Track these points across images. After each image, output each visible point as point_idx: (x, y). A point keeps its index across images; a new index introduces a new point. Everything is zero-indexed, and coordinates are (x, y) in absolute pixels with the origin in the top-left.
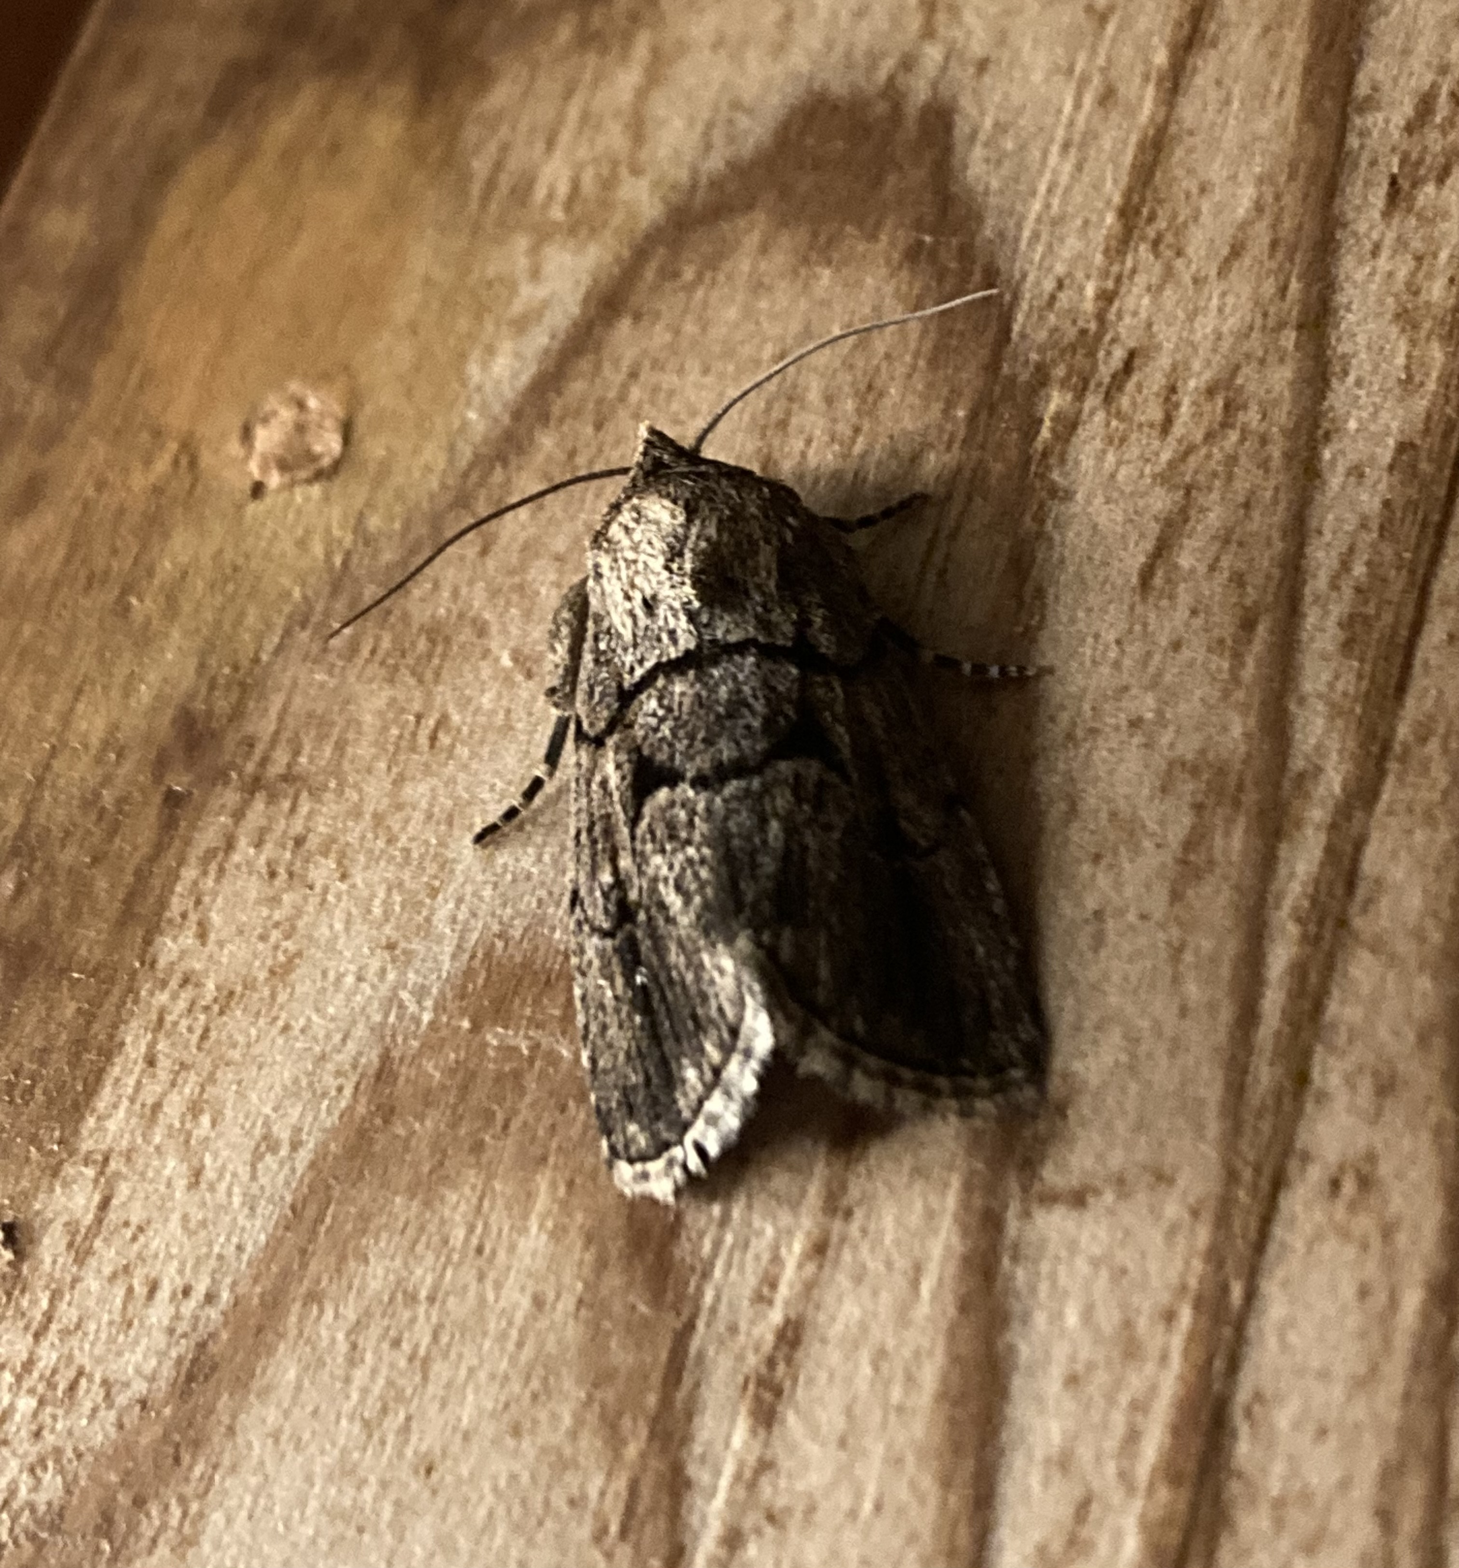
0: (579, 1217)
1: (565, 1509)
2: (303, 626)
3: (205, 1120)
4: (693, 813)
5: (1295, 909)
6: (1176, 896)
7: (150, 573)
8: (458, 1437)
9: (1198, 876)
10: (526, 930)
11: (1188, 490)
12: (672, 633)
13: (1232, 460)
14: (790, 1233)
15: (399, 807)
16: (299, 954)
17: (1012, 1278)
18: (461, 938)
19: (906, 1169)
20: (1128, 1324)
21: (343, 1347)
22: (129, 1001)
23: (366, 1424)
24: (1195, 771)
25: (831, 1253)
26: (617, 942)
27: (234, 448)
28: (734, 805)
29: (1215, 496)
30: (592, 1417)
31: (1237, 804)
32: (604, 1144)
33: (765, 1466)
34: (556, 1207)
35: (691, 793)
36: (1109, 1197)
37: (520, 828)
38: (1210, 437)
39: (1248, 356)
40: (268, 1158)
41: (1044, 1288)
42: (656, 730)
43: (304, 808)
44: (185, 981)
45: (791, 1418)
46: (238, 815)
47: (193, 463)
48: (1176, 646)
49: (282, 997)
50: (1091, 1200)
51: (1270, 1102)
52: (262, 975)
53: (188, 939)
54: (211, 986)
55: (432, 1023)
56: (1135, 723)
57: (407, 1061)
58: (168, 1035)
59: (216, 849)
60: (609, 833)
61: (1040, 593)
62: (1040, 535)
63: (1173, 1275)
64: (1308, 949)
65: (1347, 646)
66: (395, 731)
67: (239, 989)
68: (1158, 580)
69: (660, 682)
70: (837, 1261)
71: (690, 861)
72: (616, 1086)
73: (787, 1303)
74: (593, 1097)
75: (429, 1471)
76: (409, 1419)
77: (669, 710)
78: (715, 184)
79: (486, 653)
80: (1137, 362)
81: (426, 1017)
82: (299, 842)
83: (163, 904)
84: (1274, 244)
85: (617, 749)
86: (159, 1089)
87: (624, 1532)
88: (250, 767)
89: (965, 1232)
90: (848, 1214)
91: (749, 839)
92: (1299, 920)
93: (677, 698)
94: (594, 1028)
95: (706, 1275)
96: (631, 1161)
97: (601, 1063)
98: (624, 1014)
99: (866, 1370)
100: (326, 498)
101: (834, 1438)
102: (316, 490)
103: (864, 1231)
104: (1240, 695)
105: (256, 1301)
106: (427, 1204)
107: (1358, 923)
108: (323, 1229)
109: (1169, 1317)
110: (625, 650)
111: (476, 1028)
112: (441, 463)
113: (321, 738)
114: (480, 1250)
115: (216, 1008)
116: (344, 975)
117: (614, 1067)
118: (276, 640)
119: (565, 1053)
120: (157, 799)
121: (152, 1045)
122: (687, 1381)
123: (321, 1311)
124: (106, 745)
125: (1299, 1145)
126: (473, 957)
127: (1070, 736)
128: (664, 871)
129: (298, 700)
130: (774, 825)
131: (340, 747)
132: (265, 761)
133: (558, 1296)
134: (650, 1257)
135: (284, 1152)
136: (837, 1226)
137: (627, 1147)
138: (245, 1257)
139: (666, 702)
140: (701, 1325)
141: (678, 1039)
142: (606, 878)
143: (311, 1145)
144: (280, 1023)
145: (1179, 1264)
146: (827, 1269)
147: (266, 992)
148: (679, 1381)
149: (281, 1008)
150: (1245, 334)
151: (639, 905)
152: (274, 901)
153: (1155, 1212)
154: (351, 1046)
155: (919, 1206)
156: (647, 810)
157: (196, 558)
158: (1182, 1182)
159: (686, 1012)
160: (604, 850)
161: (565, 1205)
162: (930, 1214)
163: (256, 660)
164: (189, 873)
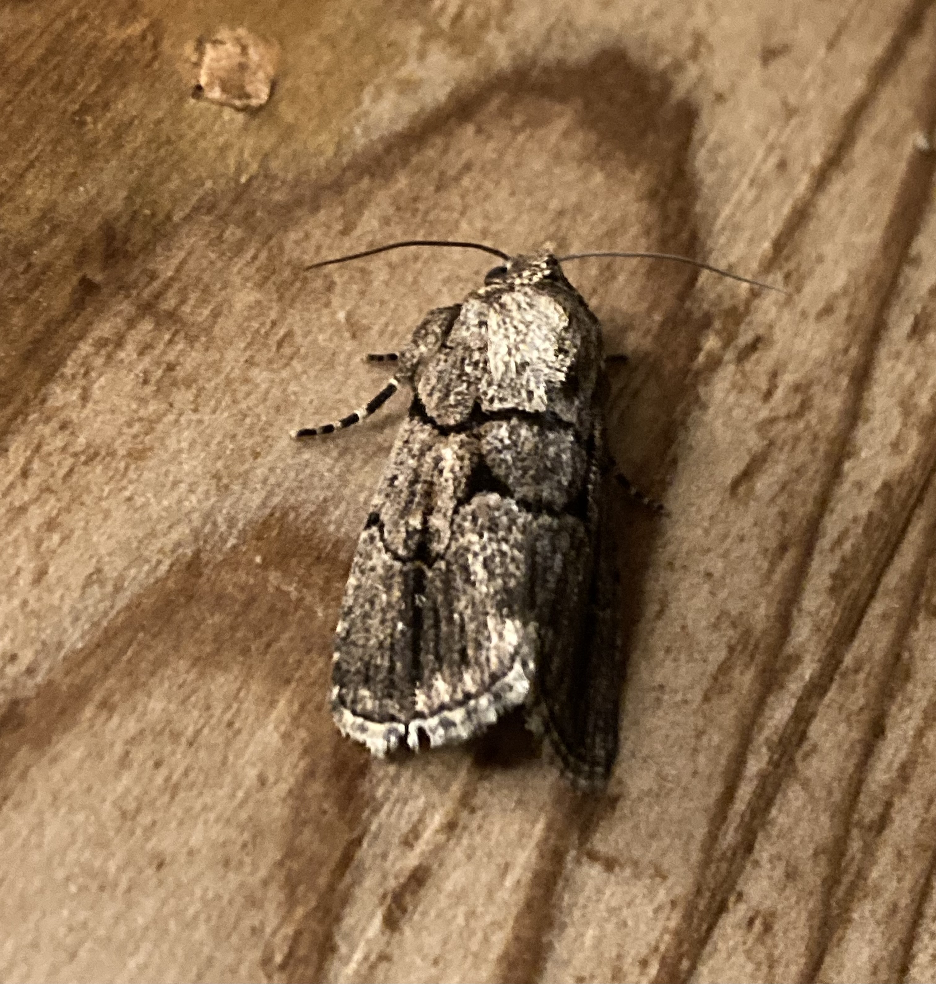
0: (303, 734)
1: (247, 933)
2: (209, 211)
3: (56, 538)
4: (513, 521)
5: (767, 739)
6: (706, 699)
7: (106, 106)
8: (185, 850)
9: (721, 692)
10: (312, 514)
11: (771, 443)
12: (530, 393)
13: (797, 439)
14: (434, 807)
15: (246, 381)
16: (151, 449)
17: (561, 898)
18: (267, 498)
19: (515, 798)
20: (619, 957)
21: (118, 749)
22: (19, 420)
23: (124, 815)
24: (734, 625)
25: (458, 831)
26: (405, 569)
27: (189, 49)
28: (542, 532)
29: (783, 457)
30: (281, 876)
31: (752, 657)
32: (336, 690)
33: (384, 957)
34: (288, 720)
35: (515, 508)
36: (628, 872)
37: (324, 441)
38: (788, 417)
39: (820, 380)
40: (96, 587)
41: (577, 913)
42: (500, 452)
43: (180, 346)
44: (63, 427)
45: (408, 932)
46: (131, 323)
47: (155, 45)
48: (742, 539)
49: (132, 475)
50: (617, 869)
51: (729, 854)
52: (122, 452)
53: (74, 396)
54: (82, 440)
55: (234, 547)
56: (709, 575)
57: (211, 566)
58: (42, 460)
59: (107, 340)
60: (429, 494)
61: (674, 462)
62: (683, 423)
63: (653, 937)
64: (771, 768)
65: (833, 591)
66: (255, 325)
67: (103, 453)
68: (742, 490)
69: (514, 421)
70: (460, 838)
71: (503, 554)
72: (361, 659)
73: (423, 853)
74: (336, 656)
75: (160, 866)
76: (154, 823)
77: (515, 444)
78: (546, 70)
79: (327, 305)
80: (760, 346)
81: (232, 541)
82: (171, 368)
83: (61, 361)
85: (462, 445)
86: (26, 498)
87: (283, 965)
88: (146, 294)
89: (542, 856)
90: (473, 811)
91: (545, 559)
92: (769, 749)
93: (522, 439)
94: (358, 611)
95: (376, 811)
96: (354, 713)
97: (353, 637)
98: (389, 616)
99: (460, 920)
100: (245, 128)
101: (431, 957)
102: (240, 117)
103: (480, 827)
104: (769, 589)
105: (64, 688)
106: (201, 675)
107: (800, 765)
108: (125, 658)
109: (644, 963)
110: (490, 384)
111: (265, 566)
112: (330, 151)
113: (203, 302)
114: (230, 724)
115: (83, 458)
116: (181, 482)
117: (364, 646)
118: (187, 211)
119: (320, 614)
120: (75, 280)
121: (29, 461)
122: (348, 879)
123: (110, 717)
124: (44, 216)
125: (738, 888)
126: (272, 515)
127: (671, 564)
128: (477, 548)
129: (191, 264)
130: (559, 556)
131: (216, 314)
132: (158, 296)
133: (276, 782)
134: (343, 783)
135: (109, 588)
136: (465, 814)
137: (354, 702)
138: (62, 654)
139: (514, 437)
140: (365, 844)
141: (439, 658)
142: (416, 522)
143: (128, 593)
144: (127, 494)
145: (657, 933)
146: (452, 843)
147: (122, 465)
148: (342, 875)
149: (131, 482)
151: (440, 556)
152: (143, 401)
153: (651, 892)
154: (175, 536)
155: (516, 827)
156: (476, 501)
157: (141, 116)
158: (670, 882)
159: (457, 647)
160: (419, 504)
161: (295, 719)
162: (522, 835)
163: (169, 217)
164: (85, 348)
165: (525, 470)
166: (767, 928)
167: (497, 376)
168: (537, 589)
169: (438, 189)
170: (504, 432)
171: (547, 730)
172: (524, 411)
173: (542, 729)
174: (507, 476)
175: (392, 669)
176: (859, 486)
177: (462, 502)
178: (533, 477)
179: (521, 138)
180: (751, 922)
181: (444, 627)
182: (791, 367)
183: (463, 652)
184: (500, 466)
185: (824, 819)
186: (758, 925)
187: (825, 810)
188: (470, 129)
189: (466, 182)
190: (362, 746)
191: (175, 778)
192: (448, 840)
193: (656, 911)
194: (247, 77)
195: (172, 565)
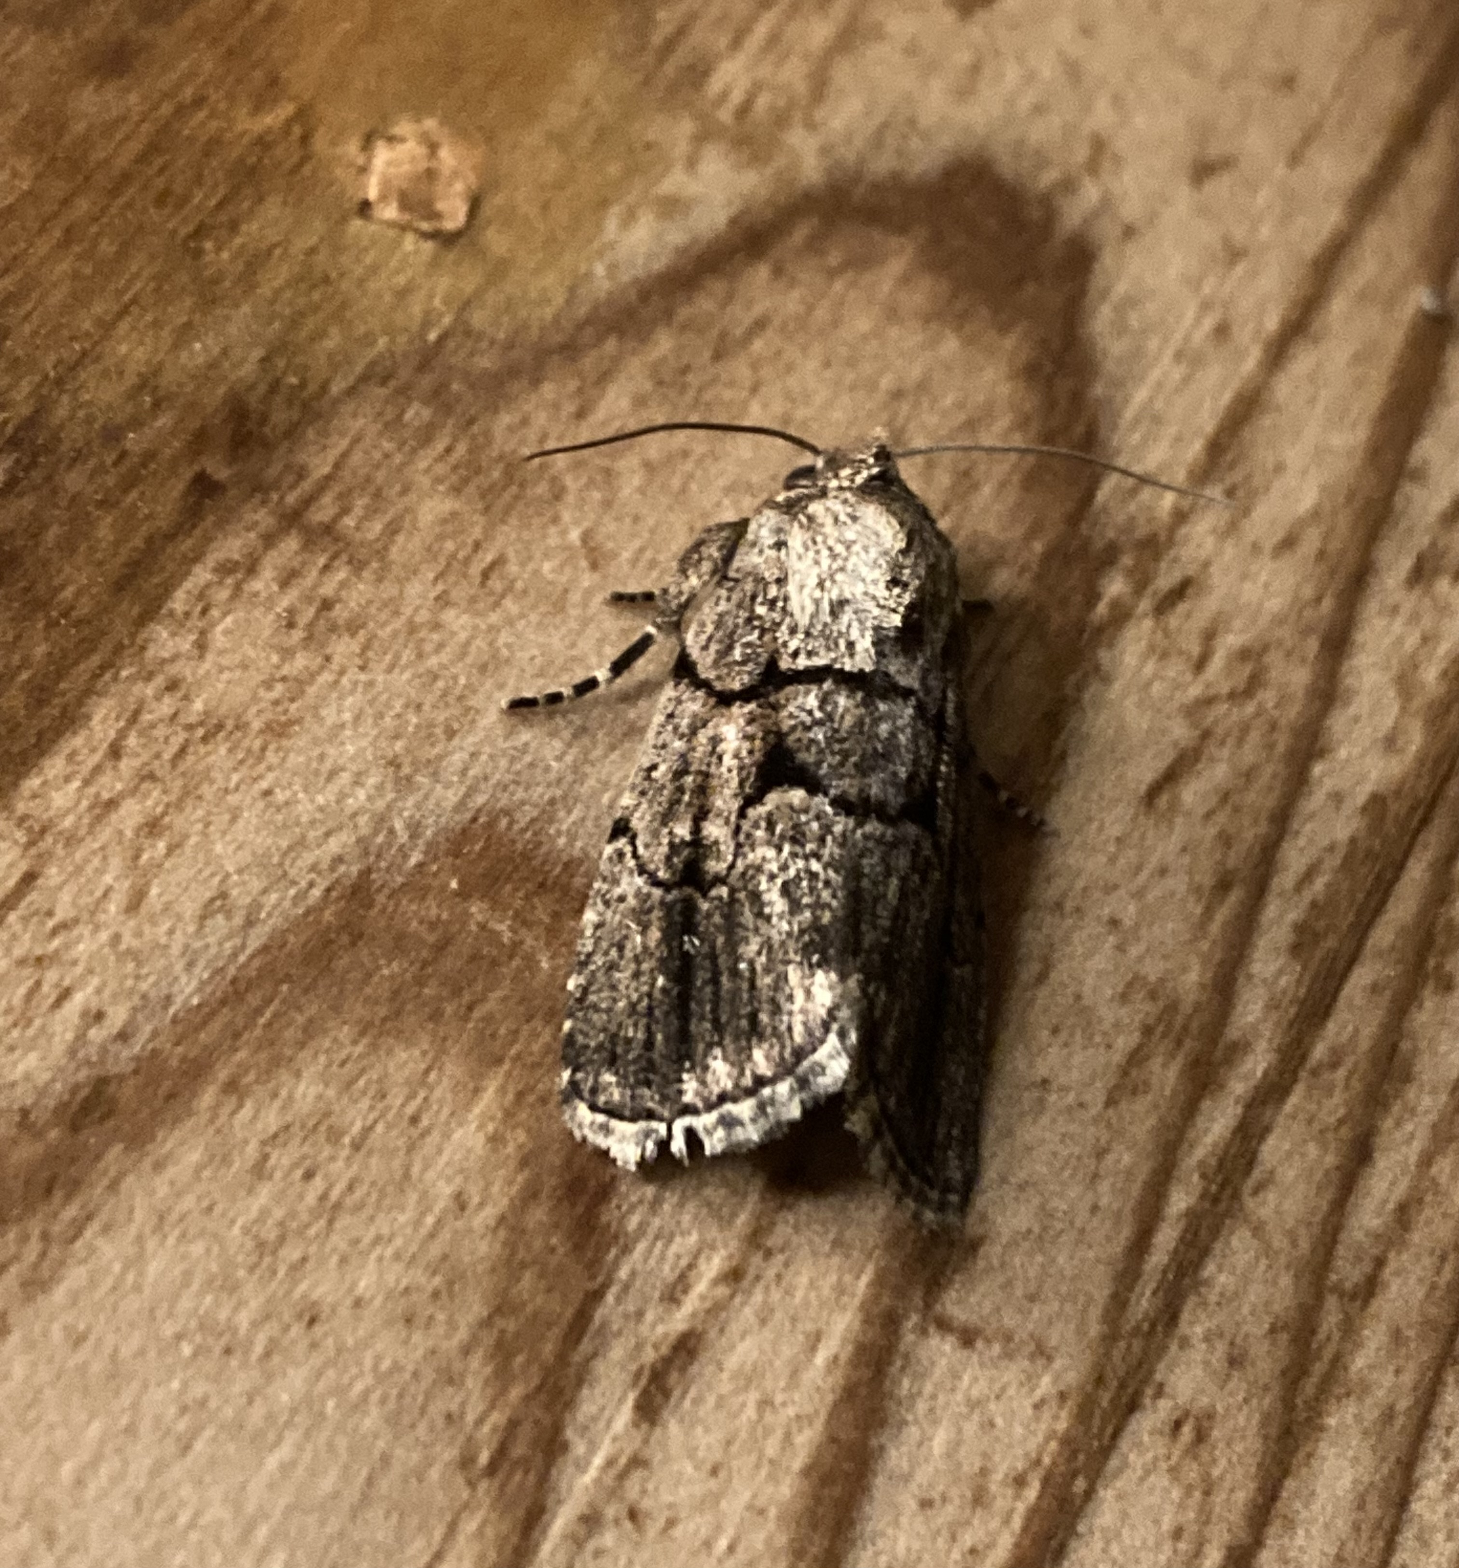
0: (521, 1136)
1: (440, 1422)
2: (384, 381)
3: (162, 845)
4: (827, 829)
5: (1201, 1164)
6: (1111, 1102)
7: (234, 227)
8: (349, 1302)
9: (1134, 1092)
10: (533, 821)
11: (1206, 735)
12: (851, 645)
13: (1245, 729)
14: (713, 1248)
15: (437, 626)
16: (299, 721)
17: (897, 1383)
18: (467, 796)
19: (831, 1236)
20: (984, 1472)
21: (252, 1150)
22: (108, 676)
23: (261, 1245)
24: (1153, 995)
25: (745, 1283)
26: (669, 898)
27: (352, 148)
28: (871, 844)
29: (1225, 752)
30: (489, 1339)
31: (1179, 1043)
32: (566, 1075)
33: (637, 1462)
34: (499, 1115)
36: (996, 1348)
37: (551, 716)
38: (1232, 696)
39: (1280, 643)
40: (220, 918)
41: (921, 1406)
42: (808, 729)
43: (342, 574)
44: (172, 686)
45: (674, 1428)
46: (269, 540)
47: (305, 139)
48: (1163, 872)
49: (271, 757)
50: (980, 1344)
51: (1146, 1326)
52: (257, 725)
53: (186, 644)
54: (198, 705)
55: (420, 865)
56: (1114, 923)
57: (386, 891)
58: (141, 734)
59: (237, 563)
60: (702, 790)
61: (1063, 757)
62: (1077, 701)
63: (1032, 1445)
64: (1207, 1205)
65: (1296, 950)
66: (450, 546)
67: (230, 724)
68: (1163, 801)
69: (827, 685)
70: (749, 1293)
71: (813, 876)
72: (604, 1030)
73: (694, 1315)
74: (567, 1025)
75: (312, 1321)
76: (304, 1260)
77: (830, 717)
79: (555, 520)
80: (1190, 591)
81: (415, 859)
82: (327, 605)
83: (167, 590)
84: (1321, 555)
85: (751, 720)
86: (119, 786)
87: (492, 1469)
88: (291, 499)
89: (867, 1321)
90: (768, 1254)
91: (875, 884)
92: (1203, 1176)
93: (840, 710)
94: (599, 960)
95: (626, 1250)
96: (594, 1108)
97: (593, 998)
98: (645, 966)
99: (751, 1412)
100: (435, 263)
101: (708, 1466)
102: (429, 246)
103: (779, 1277)
104: (1205, 946)
105: (174, 1063)
106: (374, 1047)
107: (1250, 1203)
108: (262, 1021)
109: (1020, 1482)
110: (793, 631)
111: (464, 894)
112: (559, 299)
113: (374, 511)
114: (414, 1120)
115: (200, 732)
116: (343, 769)
117: (609, 1010)
118: (351, 380)
119: (545, 965)
120: (188, 473)
121: (122, 734)
122: (586, 1346)
123: (240, 1106)
124: (144, 384)
125: (1158, 1377)
126: (474, 820)
127: (1059, 906)
128: (774, 867)
129: (357, 458)
130: (894, 882)
131: (392, 530)
132: (309, 501)
133: (482, 1205)
134: (580, 1209)
135: (238, 920)
136: (757, 1259)
137: (594, 1091)
138: (172, 1011)
139: (829, 708)
140: (610, 1298)
141: (718, 1026)
142: (683, 831)
143: (267, 929)
144: (264, 785)
145: (1040, 1438)
146: (738, 1300)
147: (257, 744)
148: (578, 1341)
149: (270, 769)
150: (1279, 620)
151: (720, 880)
152: (287, 654)
153: (1030, 1380)
154: (334, 846)
155: (833, 1278)
156: (773, 799)
157: (285, 243)
158: (1058, 1364)
159: (746, 1010)
160: (689, 804)
161: (509, 1114)
162: (840, 1290)
163: (324, 388)
164: (201, 575)
165: (846, 755)
166: (1200, 1437)
167: (803, 621)
168: (864, 927)
169: (718, 356)
170: (812, 701)
171: (878, 1134)
172: (841, 671)
173: (869, 1133)
174: (819, 764)
175: (649, 1044)
176: (1337, 798)
177: (750, 801)
178: (856, 765)
179: (838, 286)
180: (1177, 1425)
181: (725, 980)
182: (1237, 624)
183: (753, 1018)
184: (808, 749)
185: (1286, 1281)
186: (1187, 1431)
187: (1288, 1267)
188: (762, 271)
189: (758, 345)
190: (604, 1154)
191: (335, 1194)
192: (732, 1296)
193: (1037, 1407)
194: (439, 188)
195: (328, 890)
